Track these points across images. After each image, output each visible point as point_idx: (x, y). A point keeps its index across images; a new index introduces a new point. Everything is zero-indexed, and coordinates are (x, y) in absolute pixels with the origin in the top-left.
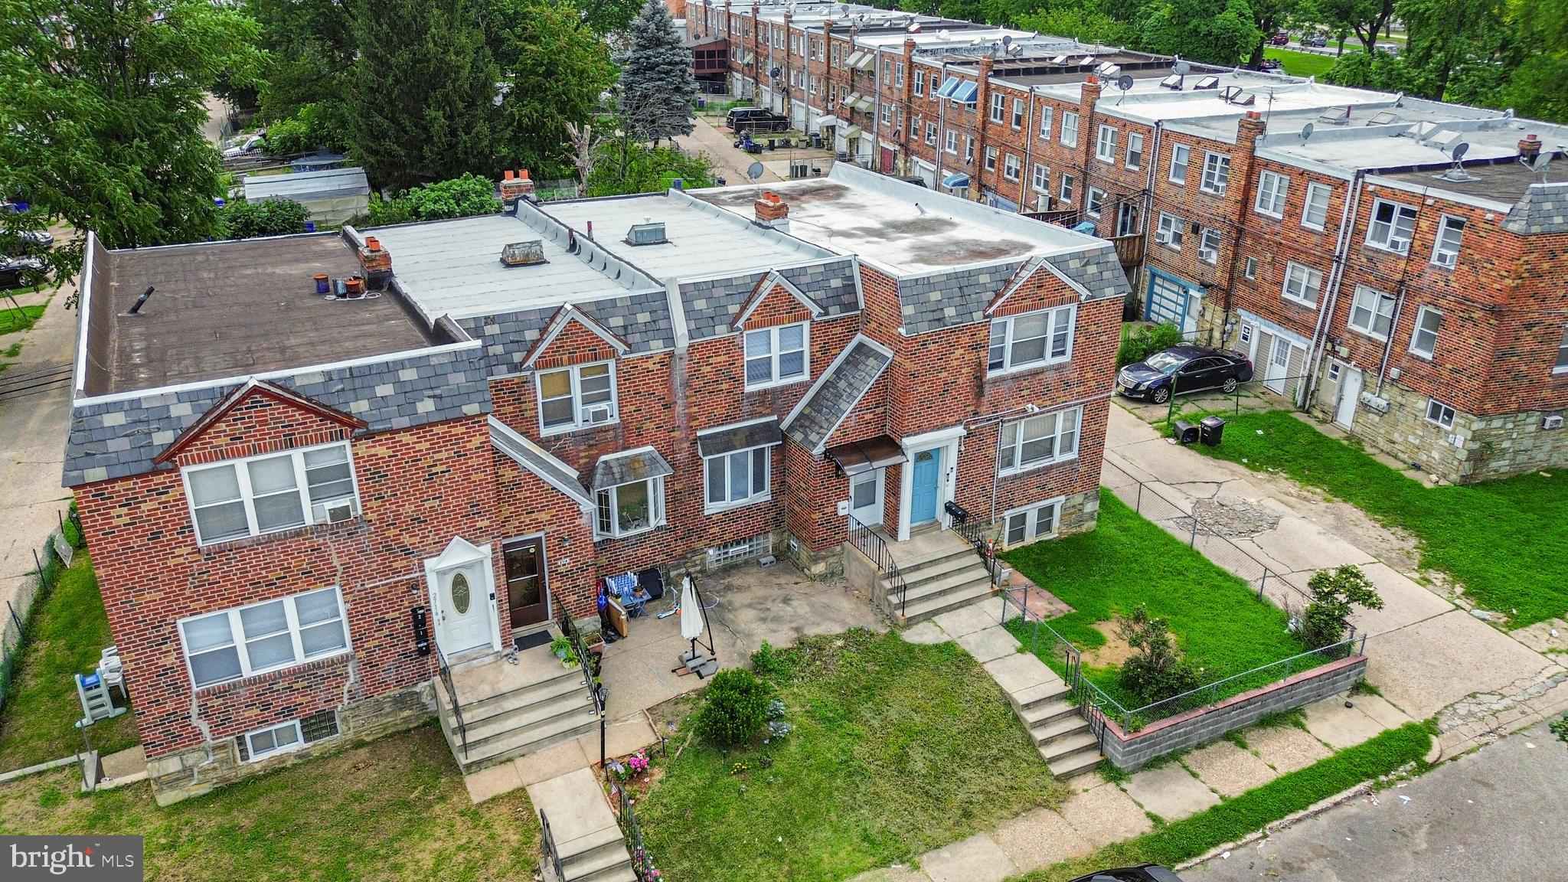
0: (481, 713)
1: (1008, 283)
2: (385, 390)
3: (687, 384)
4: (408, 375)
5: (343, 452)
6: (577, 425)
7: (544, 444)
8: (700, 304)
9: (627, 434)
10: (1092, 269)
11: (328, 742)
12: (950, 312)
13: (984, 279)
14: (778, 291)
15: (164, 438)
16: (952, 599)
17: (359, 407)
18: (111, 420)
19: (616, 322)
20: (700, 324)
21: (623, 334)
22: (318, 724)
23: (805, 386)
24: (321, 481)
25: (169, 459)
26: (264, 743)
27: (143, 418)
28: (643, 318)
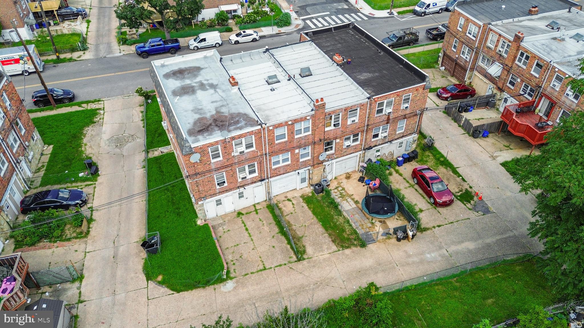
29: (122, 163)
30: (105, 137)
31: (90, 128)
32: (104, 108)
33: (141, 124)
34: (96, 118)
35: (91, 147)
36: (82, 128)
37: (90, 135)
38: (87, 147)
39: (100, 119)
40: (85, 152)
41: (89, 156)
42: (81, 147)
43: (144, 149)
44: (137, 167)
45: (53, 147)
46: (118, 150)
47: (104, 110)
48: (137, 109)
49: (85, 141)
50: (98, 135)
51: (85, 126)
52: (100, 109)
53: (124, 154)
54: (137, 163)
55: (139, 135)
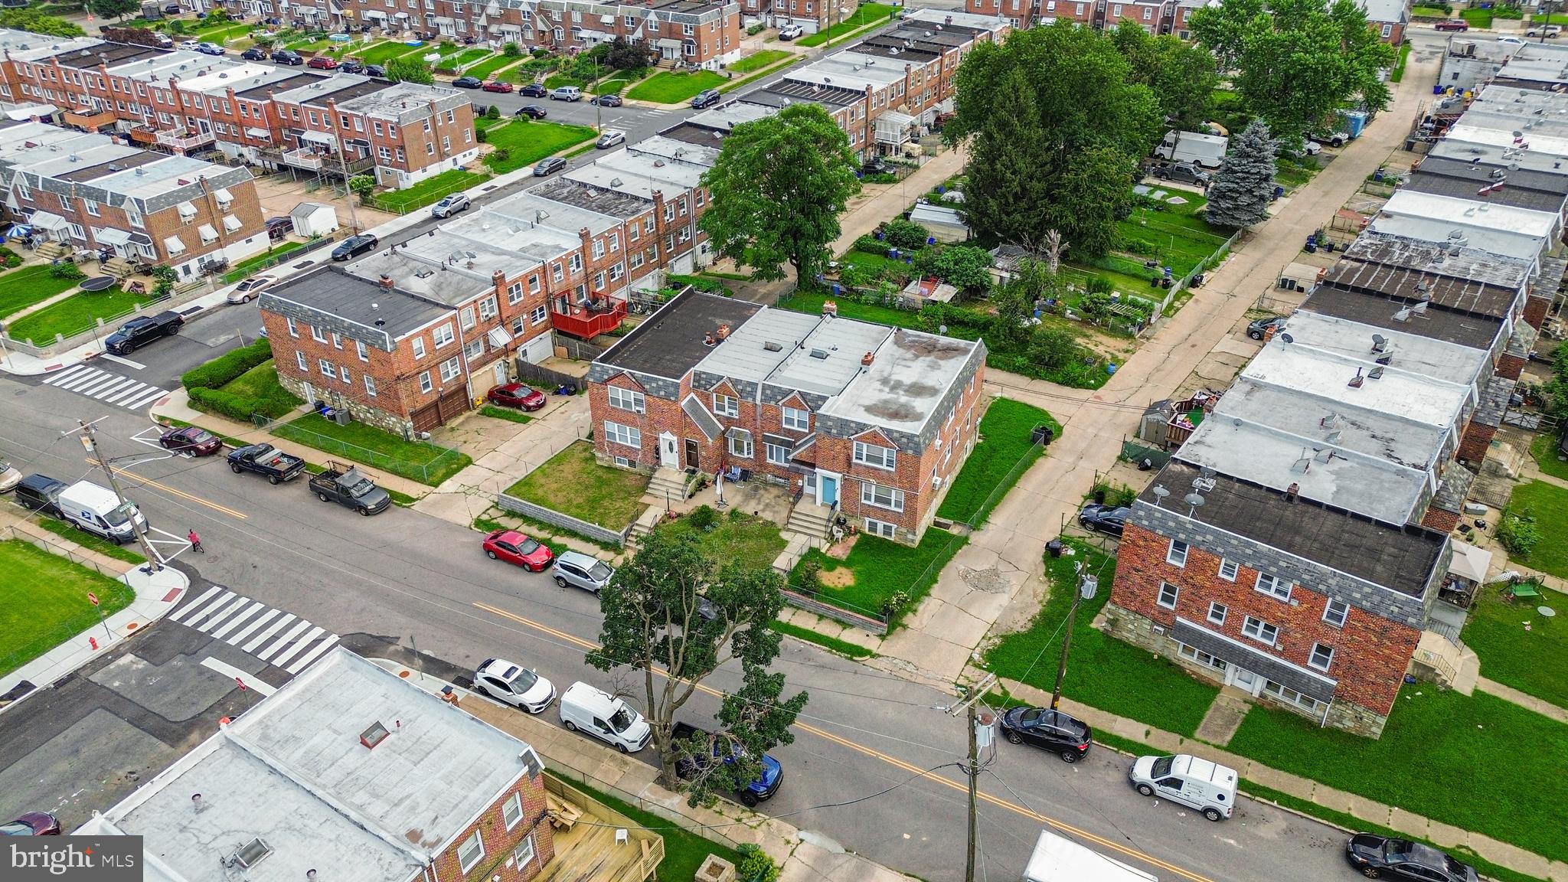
0: (659, 482)
1: (862, 430)
2: (654, 385)
3: (761, 416)
4: (660, 383)
5: (641, 396)
6: (725, 414)
7: (715, 415)
8: (768, 392)
9: (740, 423)
10: (904, 440)
11: (632, 469)
12: (834, 431)
13: (853, 425)
14: (794, 398)
15: (606, 377)
16: (808, 531)
17: (647, 387)
18: (598, 369)
19: (740, 387)
20: (766, 398)
21: (741, 392)
22: (632, 463)
23: (807, 434)
24: (638, 402)
25: (605, 382)
26: (619, 461)
27: (604, 371)
28: (749, 389)
29: (1010, 545)
30: (1003, 599)
31: (1017, 628)
32: (967, 663)
33: (935, 590)
34: (995, 644)
35: (1035, 596)
36: (1031, 634)
37: (1024, 616)
38: (1040, 598)
39: (990, 639)
40: (1049, 589)
41: (1046, 579)
42: (1049, 602)
43: (965, 547)
44: (994, 527)
45: (1091, 622)
46: (1001, 568)
47: (971, 658)
48: (917, 623)
49: (1037, 609)
50: (1012, 609)
51: (1024, 635)
52: (978, 666)
53: (995, 557)
54: (989, 534)
55: (953, 574)
